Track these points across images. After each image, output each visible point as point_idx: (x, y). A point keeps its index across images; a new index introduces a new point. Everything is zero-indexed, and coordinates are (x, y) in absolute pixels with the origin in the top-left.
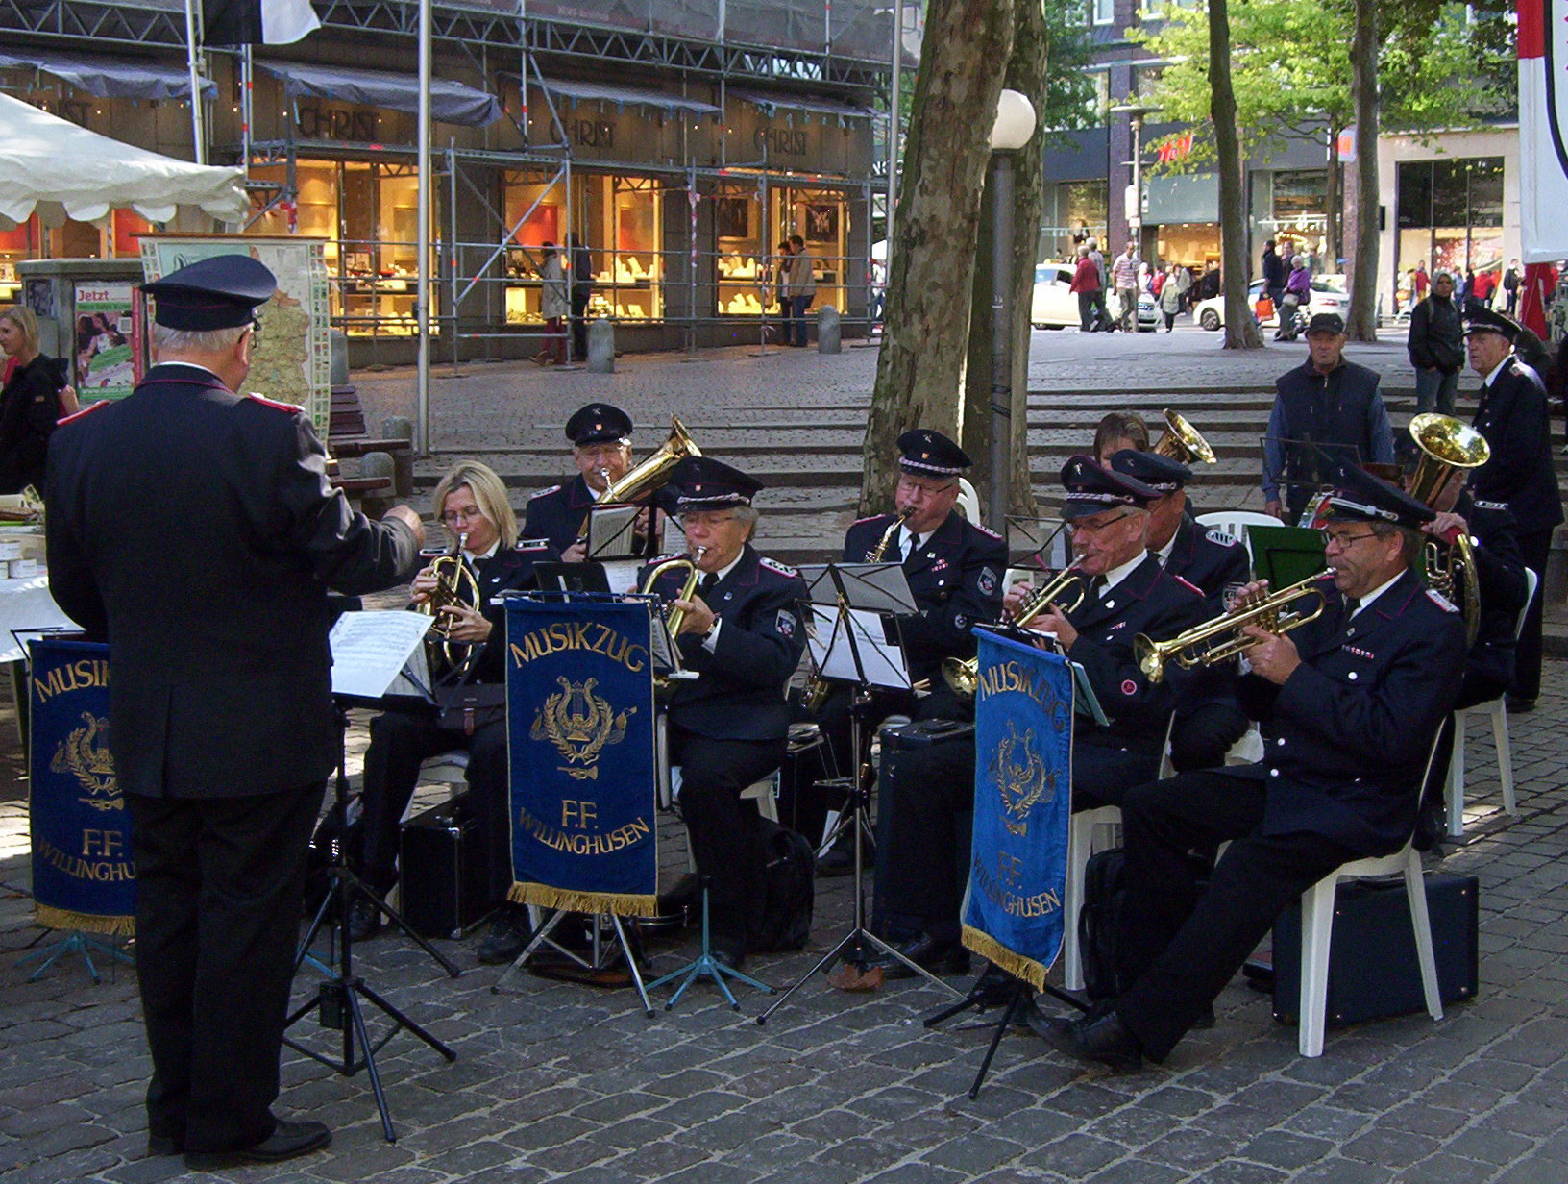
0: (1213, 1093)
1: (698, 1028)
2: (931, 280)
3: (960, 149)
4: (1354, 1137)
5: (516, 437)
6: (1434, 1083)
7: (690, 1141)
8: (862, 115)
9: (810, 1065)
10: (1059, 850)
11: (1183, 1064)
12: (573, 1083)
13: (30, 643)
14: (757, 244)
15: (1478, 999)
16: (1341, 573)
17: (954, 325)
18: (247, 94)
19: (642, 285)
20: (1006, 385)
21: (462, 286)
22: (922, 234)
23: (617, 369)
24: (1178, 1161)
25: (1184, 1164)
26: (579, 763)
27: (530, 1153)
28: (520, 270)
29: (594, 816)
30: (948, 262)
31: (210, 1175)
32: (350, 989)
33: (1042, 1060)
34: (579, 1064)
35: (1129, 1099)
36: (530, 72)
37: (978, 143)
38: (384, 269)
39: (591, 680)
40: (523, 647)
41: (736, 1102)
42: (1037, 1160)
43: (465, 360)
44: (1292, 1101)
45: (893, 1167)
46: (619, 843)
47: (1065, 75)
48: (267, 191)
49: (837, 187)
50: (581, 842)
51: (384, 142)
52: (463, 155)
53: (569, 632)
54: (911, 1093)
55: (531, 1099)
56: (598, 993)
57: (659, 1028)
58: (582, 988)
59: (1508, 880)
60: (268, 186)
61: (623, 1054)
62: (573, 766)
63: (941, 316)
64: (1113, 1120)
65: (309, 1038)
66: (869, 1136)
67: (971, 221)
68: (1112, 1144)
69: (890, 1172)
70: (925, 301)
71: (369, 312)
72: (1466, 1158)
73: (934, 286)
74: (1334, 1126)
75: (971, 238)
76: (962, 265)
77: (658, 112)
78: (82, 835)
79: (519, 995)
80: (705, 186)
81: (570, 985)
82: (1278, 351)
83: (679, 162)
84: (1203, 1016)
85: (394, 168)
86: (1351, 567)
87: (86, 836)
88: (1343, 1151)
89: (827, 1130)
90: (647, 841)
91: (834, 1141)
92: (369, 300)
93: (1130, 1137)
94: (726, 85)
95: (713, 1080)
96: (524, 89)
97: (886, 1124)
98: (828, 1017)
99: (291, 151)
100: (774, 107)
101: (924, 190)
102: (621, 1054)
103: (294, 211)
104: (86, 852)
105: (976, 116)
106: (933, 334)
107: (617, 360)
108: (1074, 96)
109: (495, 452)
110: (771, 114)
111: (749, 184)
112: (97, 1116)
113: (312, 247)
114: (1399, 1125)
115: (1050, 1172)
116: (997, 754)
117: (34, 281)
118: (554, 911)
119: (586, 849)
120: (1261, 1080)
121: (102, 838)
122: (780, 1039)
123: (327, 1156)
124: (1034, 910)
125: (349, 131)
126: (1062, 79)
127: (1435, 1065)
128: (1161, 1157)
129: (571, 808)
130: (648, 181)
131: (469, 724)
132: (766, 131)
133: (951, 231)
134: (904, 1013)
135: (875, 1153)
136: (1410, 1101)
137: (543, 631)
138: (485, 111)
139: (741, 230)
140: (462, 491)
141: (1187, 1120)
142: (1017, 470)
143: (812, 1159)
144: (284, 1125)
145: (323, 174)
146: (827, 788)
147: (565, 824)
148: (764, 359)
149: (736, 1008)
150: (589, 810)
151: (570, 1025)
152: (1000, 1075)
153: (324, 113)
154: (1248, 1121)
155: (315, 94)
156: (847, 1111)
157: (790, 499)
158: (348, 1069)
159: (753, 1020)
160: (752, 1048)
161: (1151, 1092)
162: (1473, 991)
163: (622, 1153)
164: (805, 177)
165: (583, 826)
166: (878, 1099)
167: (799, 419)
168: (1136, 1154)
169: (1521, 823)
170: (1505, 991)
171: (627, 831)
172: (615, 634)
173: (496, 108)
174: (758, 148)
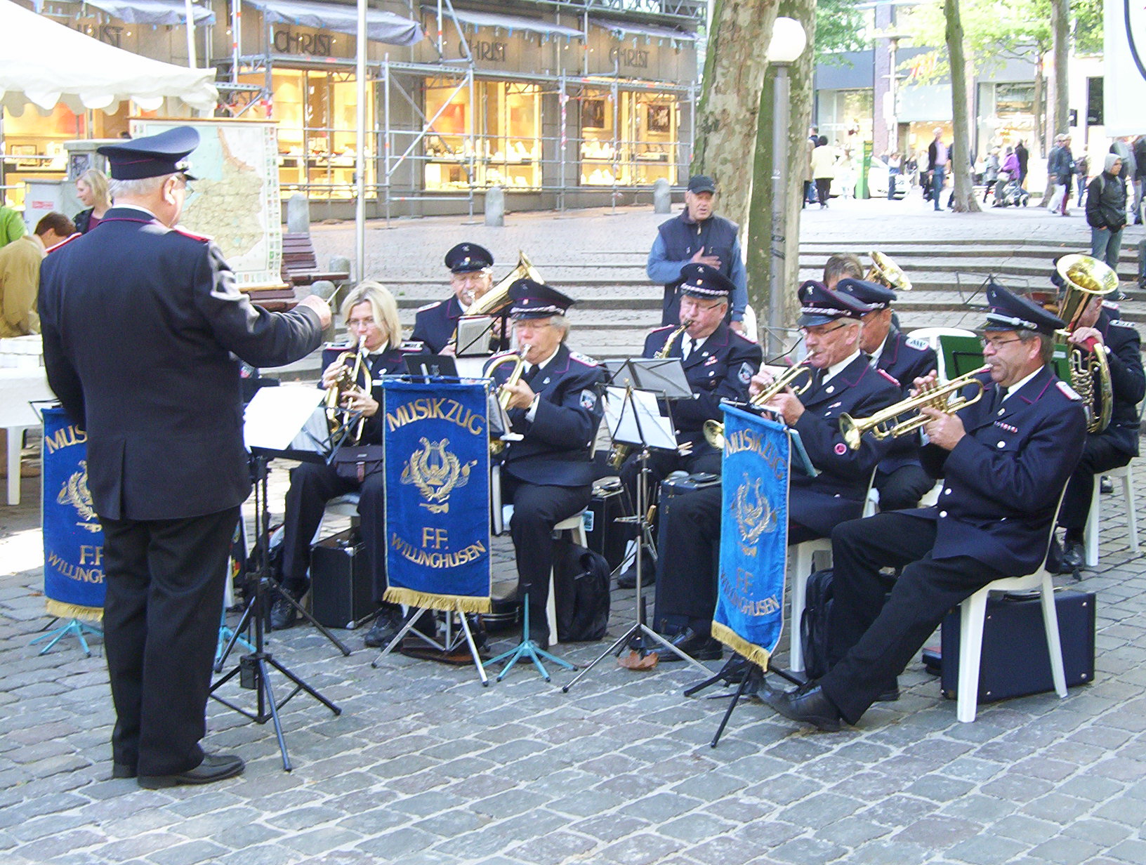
0: (891, 747)
1: (518, 694)
2: (722, 156)
3: (745, 60)
4: (990, 780)
5: (428, 272)
6: (1055, 742)
7: (504, 774)
8: (689, 38)
9: (597, 722)
10: (779, 567)
11: (870, 725)
12: (424, 732)
13: (43, 411)
14: (610, 133)
15: (1093, 683)
16: (995, 368)
17: (740, 189)
18: (237, 21)
19: (526, 163)
20: (781, 235)
21: (393, 162)
22: (716, 123)
23: (506, 223)
24: (859, 794)
25: (864, 797)
26: (435, 501)
27: (388, 780)
28: (436, 151)
29: (446, 539)
30: (735, 143)
31: (155, 792)
32: (262, 661)
33: (768, 721)
34: (430, 718)
35: (828, 750)
36: (444, 6)
37: (758, 56)
38: (336, 150)
39: (444, 440)
40: (396, 416)
41: (541, 747)
42: (756, 792)
43: (394, 217)
44: (947, 753)
45: (650, 795)
46: (463, 560)
47: (843, 10)
48: (251, 92)
49: (670, 92)
50: (436, 559)
51: (337, 56)
52: (394, 66)
53: (429, 405)
54: (669, 743)
55: (392, 742)
56: (449, 668)
57: (490, 694)
58: (438, 665)
59: (1128, 598)
60: (251, 88)
61: (464, 712)
62: (430, 503)
63: (730, 183)
64: (814, 765)
65: (237, 697)
66: (635, 773)
67: (753, 113)
68: (813, 782)
69: (647, 799)
70: (717, 172)
71: (326, 181)
72: (1072, 796)
73: (725, 161)
74: (977, 772)
75: (753, 126)
76: (746, 145)
77: (539, 35)
78: (79, 549)
79: (392, 669)
80: (571, 89)
81: (429, 662)
82: (993, 215)
83: (553, 72)
84: (890, 691)
85: (344, 76)
86: (1002, 363)
87: (83, 551)
88: (982, 790)
89: (605, 768)
90: (484, 558)
91: (608, 776)
92: (326, 172)
93: (826, 776)
94: (589, 16)
95: (526, 731)
96: (439, 18)
97: (648, 765)
98: (615, 688)
99: (268, 63)
100: (624, 33)
101: (718, 91)
102: (461, 712)
103: (270, 107)
104: (82, 562)
105: (757, 37)
106: (724, 196)
107: (506, 217)
108: (849, 27)
109: (413, 283)
110: (621, 37)
111: (605, 89)
112: (79, 750)
113: (266, 129)
114: (1024, 772)
115: (765, 801)
116: (736, 496)
117: (77, 156)
118: (416, 609)
119: (439, 564)
120: (927, 738)
121: (94, 552)
122: (576, 704)
123: (240, 780)
124: (761, 611)
125: (311, 48)
126: (840, 14)
127: (1059, 730)
128: (847, 792)
129: (429, 534)
130: (531, 86)
131: (361, 472)
132: (618, 50)
133: (738, 121)
134: (670, 686)
135: (638, 786)
136: (1035, 755)
137: (410, 404)
138: (411, 34)
139: (600, 123)
140: (365, 304)
141: (870, 765)
142: (791, 298)
143: (591, 788)
144: (210, 757)
145: (293, 80)
146: (624, 523)
147: (425, 545)
148: (614, 217)
149: (548, 680)
150: (442, 535)
151: (427, 691)
152: (736, 731)
153: (293, 35)
154: (914, 766)
155: (286, 21)
156: (622, 755)
157: (625, 319)
158: (261, 719)
159: (560, 689)
160: (555, 709)
161: (845, 745)
162: (1091, 677)
163: (454, 781)
164: (647, 84)
165: (438, 547)
166: (644, 747)
167: (636, 260)
168: (829, 789)
169: (1142, 557)
170: (1116, 678)
171: (470, 550)
172: (461, 407)
173: (419, 33)
174: (612, 62)
